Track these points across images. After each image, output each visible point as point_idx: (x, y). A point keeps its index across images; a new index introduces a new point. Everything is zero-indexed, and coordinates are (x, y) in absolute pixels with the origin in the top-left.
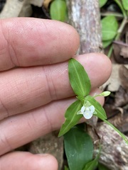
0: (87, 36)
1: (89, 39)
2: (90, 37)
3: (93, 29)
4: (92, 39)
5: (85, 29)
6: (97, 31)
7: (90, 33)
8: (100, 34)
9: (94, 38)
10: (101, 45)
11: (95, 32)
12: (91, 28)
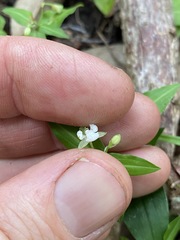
0: (149, 16)
1: (152, 21)
2: (154, 17)
3: (159, 4)
4: (157, 21)
5: (145, 5)
6: (164, 8)
7: (152, 11)
8: (170, 13)
9: (160, 19)
10: (174, 30)
11: (161, 9)
12: (155, 4)
